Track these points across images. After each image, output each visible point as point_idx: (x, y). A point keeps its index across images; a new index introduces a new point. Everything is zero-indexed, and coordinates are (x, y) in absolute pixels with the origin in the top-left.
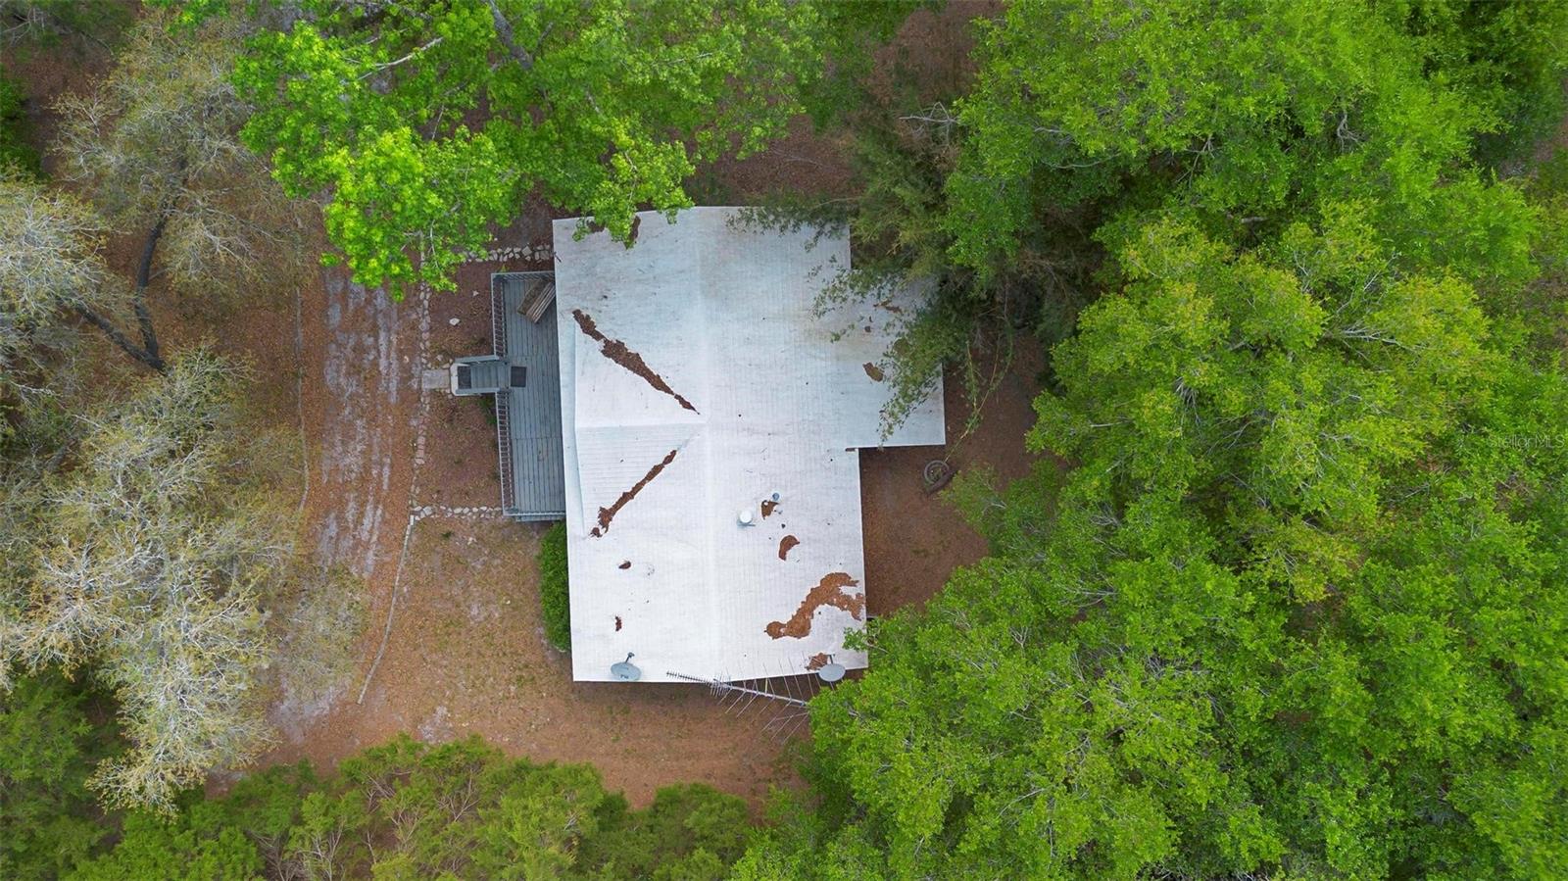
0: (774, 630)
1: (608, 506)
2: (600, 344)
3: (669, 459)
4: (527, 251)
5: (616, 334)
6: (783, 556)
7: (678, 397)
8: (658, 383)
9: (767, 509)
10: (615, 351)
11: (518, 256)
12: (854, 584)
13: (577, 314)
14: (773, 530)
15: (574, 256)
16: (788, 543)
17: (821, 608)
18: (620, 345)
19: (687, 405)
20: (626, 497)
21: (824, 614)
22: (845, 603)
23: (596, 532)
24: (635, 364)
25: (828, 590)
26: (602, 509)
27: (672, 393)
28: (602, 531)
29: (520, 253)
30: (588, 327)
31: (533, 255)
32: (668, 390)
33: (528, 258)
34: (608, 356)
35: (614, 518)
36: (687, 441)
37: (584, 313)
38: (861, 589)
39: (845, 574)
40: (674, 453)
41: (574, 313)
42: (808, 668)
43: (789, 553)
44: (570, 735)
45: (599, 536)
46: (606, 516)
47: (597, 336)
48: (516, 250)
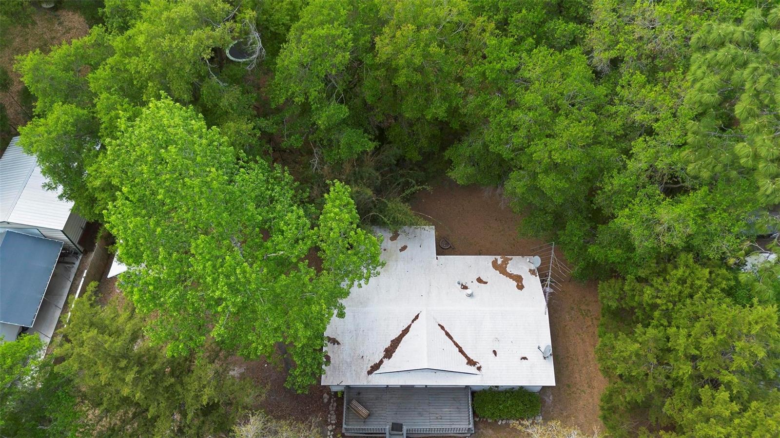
0: (520, 287)
1: (466, 361)
2: (385, 361)
3: (442, 328)
4: (330, 428)
5: (381, 352)
6: (486, 283)
7: (413, 322)
8: (406, 331)
9: (465, 288)
10: (389, 353)
11: (332, 433)
12: (496, 260)
13: (370, 373)
14: (474, 287)
15: (341, 373)
16: (479, 280)
17: (508, 270)
18: (387, 350)
19: (417, 317)
20: (461, 351)
21: (510, 269)
22: (505, 262)
23: (479, 369)
24: (396, 343)
25: (501, 269)
26: (467, 364)
27: (411, 324)
28: (478, 365)
29: (331, 431)
30: (376, 367)
31: (332, 424)
32: (409, 326)
33: (334, 427)
34: (392, 356)
35: (471, 358)
36: (434, 318)
37: (369, 369)
38: (498, 257)
39: (493, 262)
40: (439, 325)
41: (369, 375)
42: (536, 276)
43: (484, 280)
44: (585, 417)
45: (480, 367)
46: (471, 362)
47: (381, 362)
48: (329, 434)
